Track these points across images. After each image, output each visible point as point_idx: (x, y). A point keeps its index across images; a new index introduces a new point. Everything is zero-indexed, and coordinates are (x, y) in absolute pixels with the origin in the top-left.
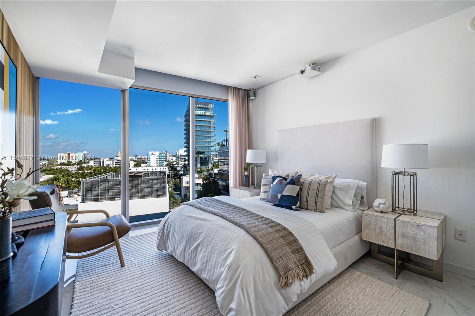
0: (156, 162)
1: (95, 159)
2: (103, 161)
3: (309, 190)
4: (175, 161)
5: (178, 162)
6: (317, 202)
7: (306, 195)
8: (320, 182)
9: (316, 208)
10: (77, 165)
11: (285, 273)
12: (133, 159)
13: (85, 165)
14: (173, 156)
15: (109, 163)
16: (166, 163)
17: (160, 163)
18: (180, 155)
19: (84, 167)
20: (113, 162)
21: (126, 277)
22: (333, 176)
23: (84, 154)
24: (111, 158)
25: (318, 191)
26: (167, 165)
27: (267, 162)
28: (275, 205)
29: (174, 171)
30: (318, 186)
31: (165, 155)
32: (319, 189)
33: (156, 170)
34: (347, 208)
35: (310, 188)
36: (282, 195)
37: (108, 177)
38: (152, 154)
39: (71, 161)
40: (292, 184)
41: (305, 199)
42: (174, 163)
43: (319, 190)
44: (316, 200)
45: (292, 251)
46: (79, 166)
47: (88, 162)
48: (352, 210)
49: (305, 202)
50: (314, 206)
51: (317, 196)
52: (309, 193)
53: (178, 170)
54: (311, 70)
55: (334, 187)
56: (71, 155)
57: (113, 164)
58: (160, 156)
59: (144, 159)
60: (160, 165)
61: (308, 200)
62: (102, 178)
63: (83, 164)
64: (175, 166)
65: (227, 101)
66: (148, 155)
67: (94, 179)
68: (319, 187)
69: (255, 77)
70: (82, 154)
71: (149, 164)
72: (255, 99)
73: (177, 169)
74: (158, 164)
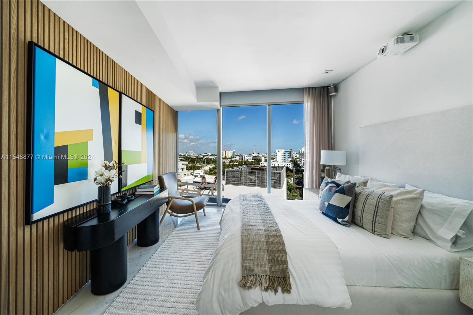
0: (281, 158)
1: (240, 155)
2: (244, 157)
3: (365, 204)
4: (299, 158)
5: (301, 159)
6: (375, 221)
7: (361, 210)
8: (381, 196)
9: (374, 229)
10: (230, 159)
11: (249, 276)
12: (264, 155)
13: (234, 159)
14: (297, 153)
15: (248, 158)
16: (290, 159)
17: (285, 159)
18: (302, 152)
19: (233, 161)
20: (250, 158)
21: (196, 237)
22: (418, 190)
23: (234, 152)
24: (249, 155)
25: (377, 207)
26: (291, 161)
27: (346, 164)
28: (323, 213)
29: (297, 167)
30: (377, 201)
31: (289, 152)
32: (378, 205)
33: (282, 165)
34: (439, 242)
35: (366, 202)
36: (329, 204)
37: (242, 168)
38: (278, 152)
39: (226, 156)
40: (341, 193)
41: (360, 214)
42: (297, 160)
43: (379, 207)
44: (373, 218)
45: (269, 259)
46: (230, 160)
47: (236, 158)
48: (449, 249)
49: (360, 218)
50: (371, 225)
51: (375, 213)
52: (365, 208)
53: (301, 167)
54: (394, 45)
55: (422, 206)
56: (227, 152)
57: (250, 159)
58: (285, 154)
59: (273, 156)
60: (285, 161)
61: (363, 216)
62: (238, 169)
63: (233, 159)
64: (298, 162)
65: (302, 102)
66: (275, 153)
67: (233, 169)
68: (379, 202)
69: (327, 73)
70: (232, 152)
71: (276, 160)
72: (337, 94)
73: (299, 166)
74: (283, 160)
